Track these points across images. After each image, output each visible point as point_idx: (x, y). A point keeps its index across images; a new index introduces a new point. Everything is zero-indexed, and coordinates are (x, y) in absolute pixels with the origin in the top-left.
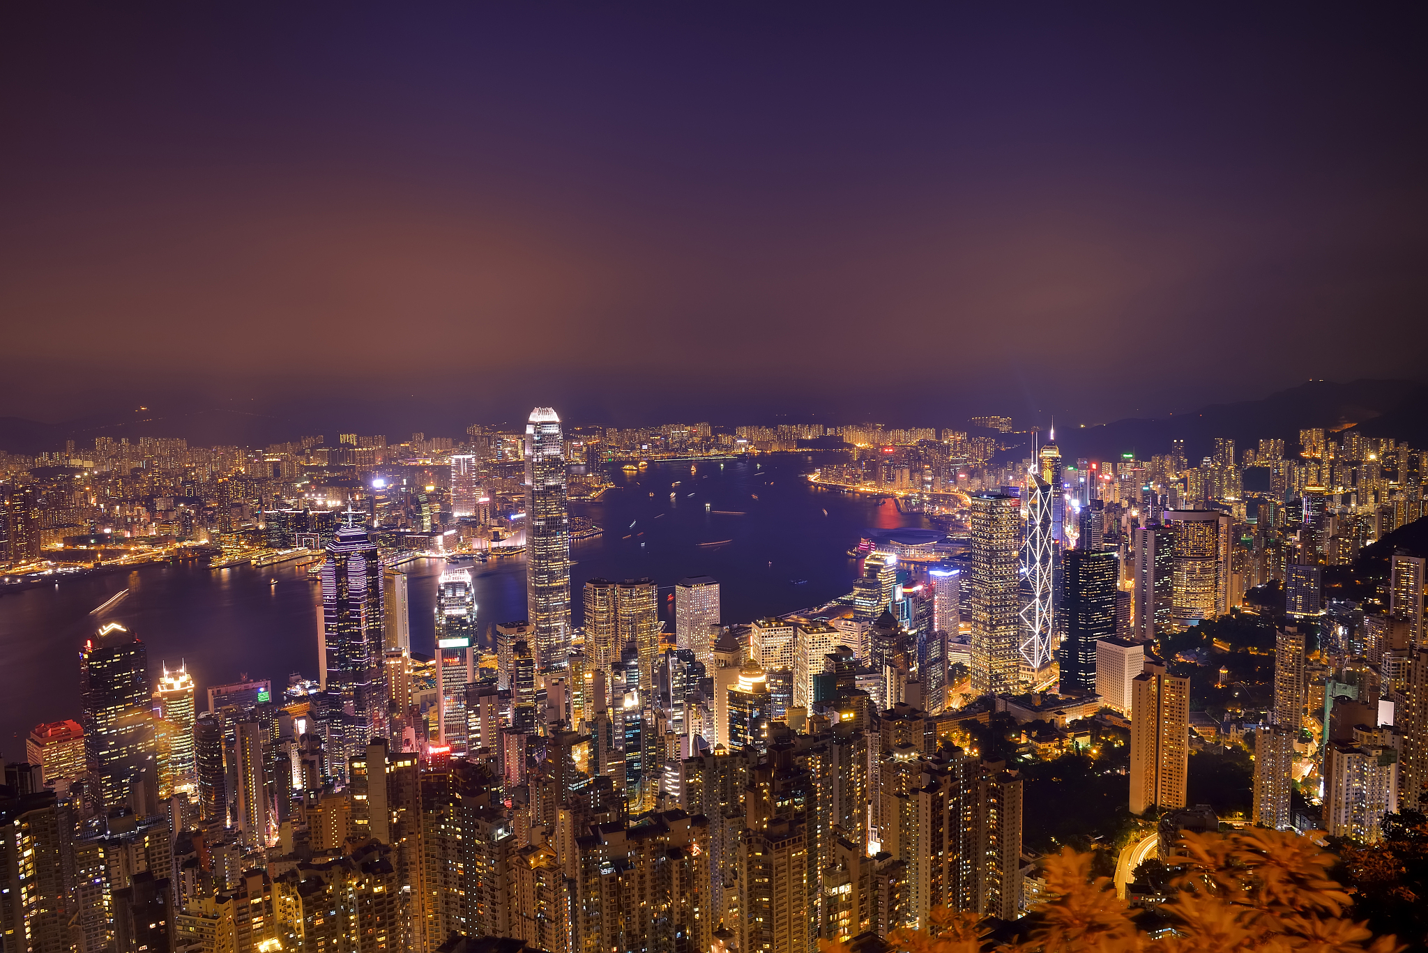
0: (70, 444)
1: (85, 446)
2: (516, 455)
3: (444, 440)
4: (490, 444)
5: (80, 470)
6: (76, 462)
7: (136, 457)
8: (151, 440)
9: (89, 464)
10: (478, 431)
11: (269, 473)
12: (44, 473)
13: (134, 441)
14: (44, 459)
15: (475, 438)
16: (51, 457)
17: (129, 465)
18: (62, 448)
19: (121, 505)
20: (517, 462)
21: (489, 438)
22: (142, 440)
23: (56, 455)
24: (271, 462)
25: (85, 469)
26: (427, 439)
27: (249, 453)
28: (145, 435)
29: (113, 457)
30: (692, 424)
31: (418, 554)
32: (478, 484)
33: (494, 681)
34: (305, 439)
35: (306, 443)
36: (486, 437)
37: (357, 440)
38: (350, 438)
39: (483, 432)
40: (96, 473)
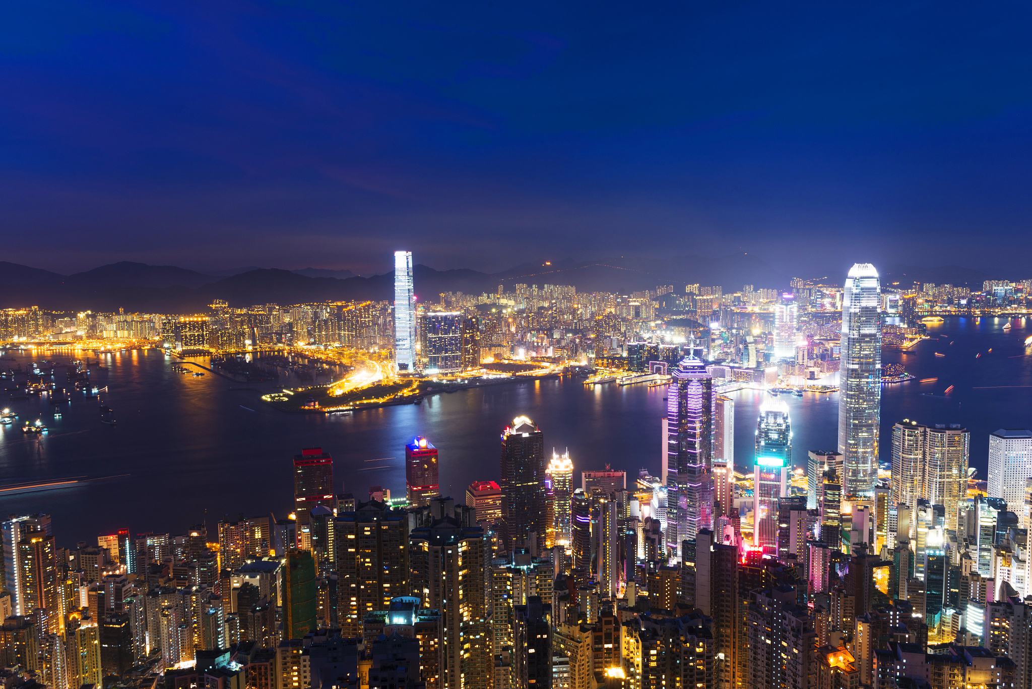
0: (501, 287)
1: (510, 290)
2: (833, 305)
3: (770, 291)
4: (810, 296)
5: (506, 307)
6: (503, 301)
7: (542, 298)
8: (552, 287)
9: (512, 303)
10: (800, 285)
11: (632, 313)
12: (484, 309)
13: (541, 288)
14: (484, 299)
15: (798, 290)
16: (488, 297)
17: (537, 304)
18: (495, 291)
19: (531, 333)
20: (835, 313)
21: (810, 290)
22: (546, 286)
23: (492, 295)
24: (633, 306)
25: (509, 307)
26: (756, 290)
27: (618, 298)
28: (549, 283)
29: (527, 298)
30: (1017, 280)
31: (744, 385)
32: (798, 329)
33: (804, 500)
34: (659, 288)
35: (660, 291)
36: (807, 289)
37: (699, 290)
38: (693, 288)
39: (805, 285)
40: (516, 309)
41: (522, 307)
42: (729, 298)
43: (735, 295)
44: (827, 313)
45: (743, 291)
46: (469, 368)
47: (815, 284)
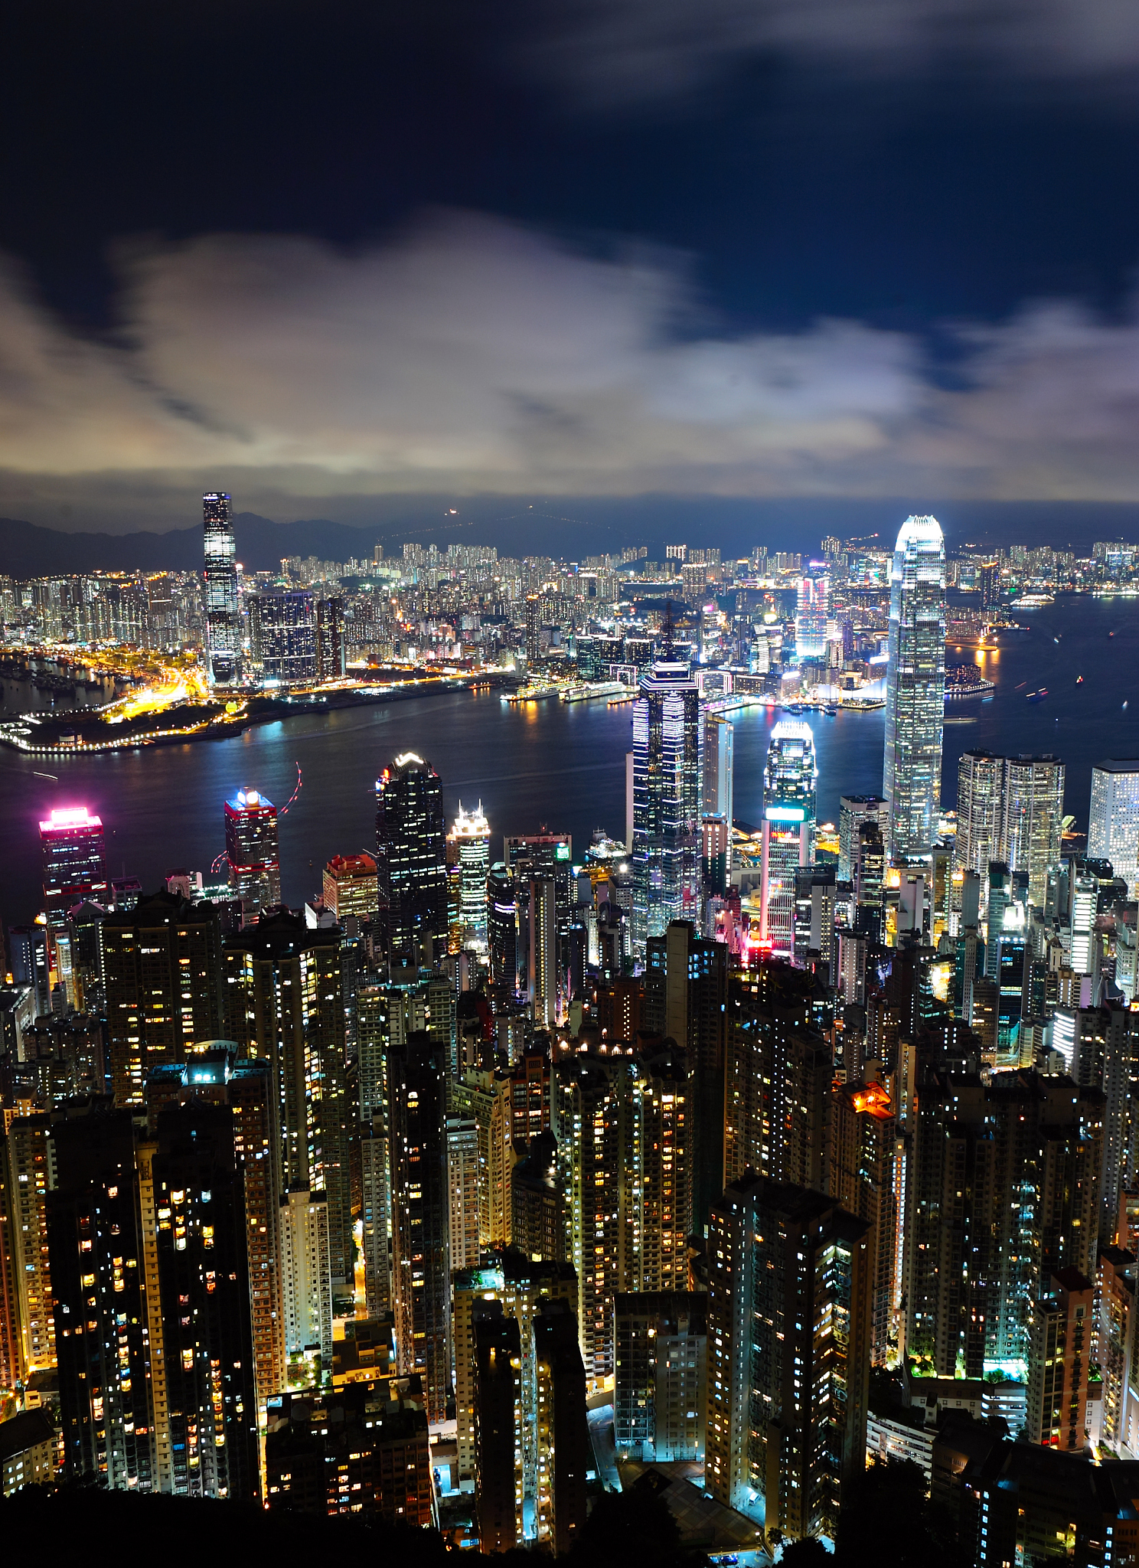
1: (393, 553)
2: (883, 578)
3: (791, 556)
4: (849, 564)
5: (387, 581)
6: (384, 572)
7: (444, 566)
8: (459, 548)
9: (397, 574)
10: (836, 547)
11: (584, 590)
12: (351, 583)
13: (443, 550)
14: (352, 568)
15: (832, 555)
16: (359, 565)
17: (437, 575)
18: (371, 556)
20: (883, 588)
21: (850, 555)
22: (450, 546)
23: (365, 562)
24: (586, 578)
25: (393, 580)
26: (772, 554)
27: (563, 566)
28: (454, 542)
31: (750, 699)
32: (830, 614)
33: (833, 869)
34: (626, 551)
35: (629, 556)
36: (846, 553)
37: (687, 553)
38: (678, 551)
39: (842, 547)
40: (403, 584)
41: (413, 581)
42: (730, 566)
43: (739, 562)
44: (874, 590)
45: (751, 556)
46: (329, 679)
47: (858, 545)
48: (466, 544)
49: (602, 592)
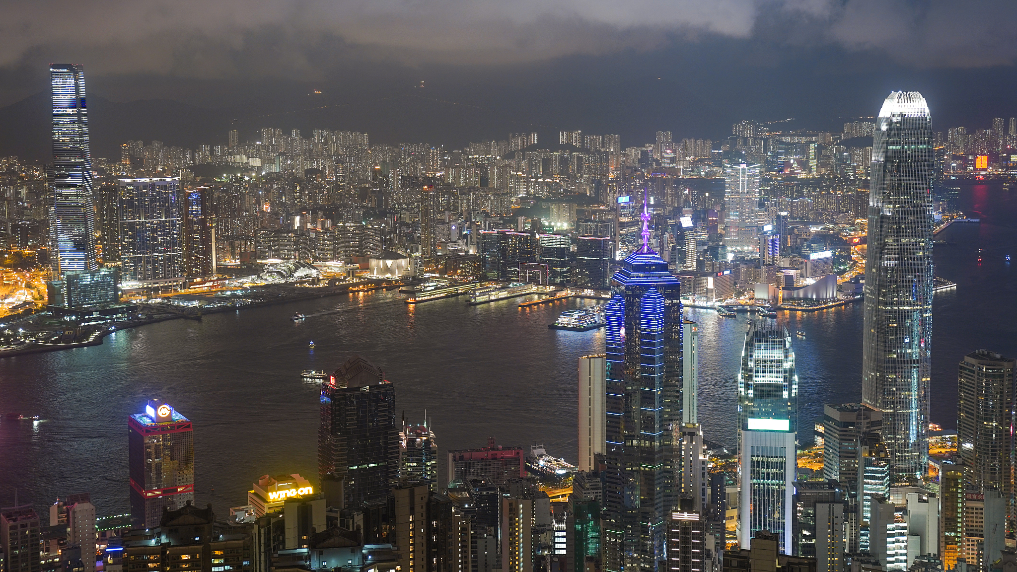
1: (249, 138)
2: (804, 165)
3: (700, 142)
4: (765, 152)
5: (246, 169)
6: (242, 159)
7: (310, 155)
9: (256, 162)
10: (749, 130)
11: (475, 180)
12: (206, 171)
13: (307, 135)
14: (205, 155)
16: (212, 151)
17: (302, 164)
18: (225, 142)
19: (302, 216)
20: (808, 178)
21: (766, 140)
22: (315, 132)
23: (218, 150)
25: (252, 169)
28: (321, 127)
29: (283, 154)
32: (761, 205)
34: (514, 137)
35: (519, 142)
36: (761, 139)
37: (582, 141)
38: (574, 137)
39: (756, 132)
40: (265, 173)
41: (276, 169)
42: (634, 153)
43: (643, 149)
44: (795, 179)
45: (654, 142)
46: (199, 280)
47: (773, 129)
48: (332, 129)
49: (495, 183)
